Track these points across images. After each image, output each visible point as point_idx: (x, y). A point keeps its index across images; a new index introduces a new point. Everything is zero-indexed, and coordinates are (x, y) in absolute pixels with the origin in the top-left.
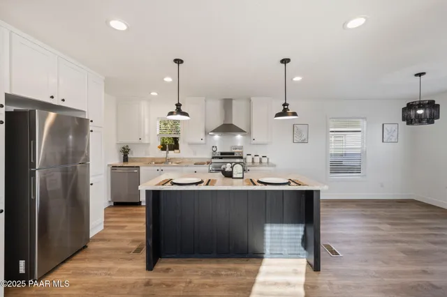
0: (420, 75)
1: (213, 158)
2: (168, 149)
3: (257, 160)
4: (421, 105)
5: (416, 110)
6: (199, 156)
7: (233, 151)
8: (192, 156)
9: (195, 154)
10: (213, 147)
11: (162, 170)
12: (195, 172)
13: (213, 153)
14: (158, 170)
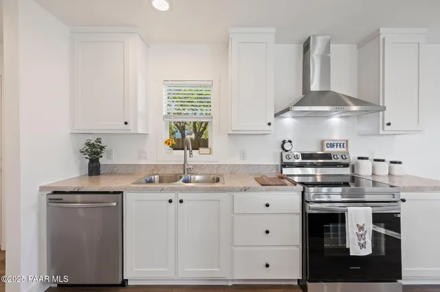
1: (284, 165)
3: (383, 169)
7: (327, 150)
8: (237, 161)
9: (243, 155)
10: (284, 142)
11: (181, 201)
12: (267, 205)
13: (285, 154)
14: (170, 201)
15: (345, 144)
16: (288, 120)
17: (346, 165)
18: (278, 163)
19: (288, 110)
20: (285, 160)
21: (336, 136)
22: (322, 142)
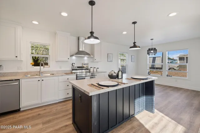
0: (152, 39)
1: (73, 70)
2: (41, 65)
3: (95, 70)
4: (152, 49)
5: (151, 51)
6: (63, 69)
7: (84, 66)
8: (59, 69)
9: (61, 68)
10: (73, 64)
11: (43, 80)
12: (68, 79)
13: (73, 67)
14: (39, 81)
15: (88, 64)
16: (74, 58)
17: (88, 69)
18: (71, 69)
19: (73, 55)
20: (73, 68)
21: (86, 62)
22: (82, 64)
